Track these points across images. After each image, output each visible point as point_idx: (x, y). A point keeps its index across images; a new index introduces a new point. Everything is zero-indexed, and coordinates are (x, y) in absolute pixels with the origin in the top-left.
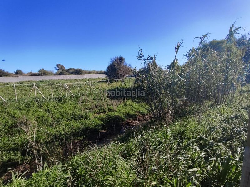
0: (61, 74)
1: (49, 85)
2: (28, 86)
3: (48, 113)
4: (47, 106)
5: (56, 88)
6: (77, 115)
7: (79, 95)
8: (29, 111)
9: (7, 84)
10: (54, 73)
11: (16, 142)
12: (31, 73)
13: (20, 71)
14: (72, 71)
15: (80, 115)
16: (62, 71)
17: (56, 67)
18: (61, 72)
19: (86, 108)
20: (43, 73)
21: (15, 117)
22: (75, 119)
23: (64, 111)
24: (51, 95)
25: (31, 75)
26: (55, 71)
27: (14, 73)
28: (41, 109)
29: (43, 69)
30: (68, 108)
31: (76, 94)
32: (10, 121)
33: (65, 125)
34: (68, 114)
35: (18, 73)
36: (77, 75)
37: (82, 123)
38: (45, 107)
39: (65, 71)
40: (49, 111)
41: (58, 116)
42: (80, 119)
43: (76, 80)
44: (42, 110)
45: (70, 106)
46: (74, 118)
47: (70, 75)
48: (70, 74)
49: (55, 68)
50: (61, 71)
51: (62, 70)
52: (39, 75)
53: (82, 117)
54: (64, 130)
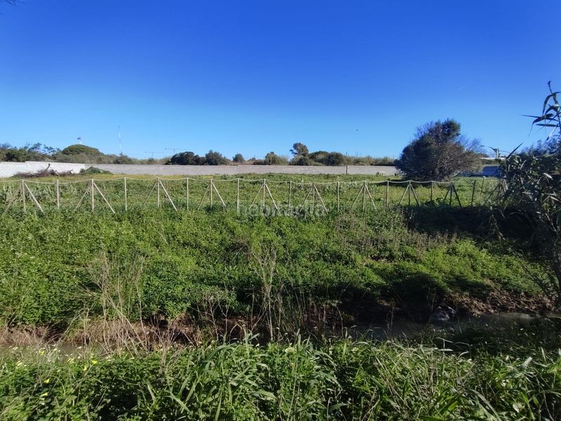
0: (300, 163)
1: (281, 183)
2: (250, 183)
3: (280, 237)
4: (279, 223)
5: (294, 191)
6: (329, 252)
7: (337, 209)
8: (253, 227)
9: (225, 177)
10: (289, 160)
11: (232, 276)
12: (254, 159)
13: (240, 156)
14: (320, 157)
15: (335, 252)
16: (303, 157)
17: (293, 149)
18: (301, 159)
19: (351, 240)
20: (272, 160)
21: (234, 234)
22: (325, 260)
23: (306, 238)
24: (285, 203)
25: (254, 164)
26: (291, 157)
27: (232, 160)
28: (269, 226)
29: (273, 153)
30: (315, 234)
31: (331, 207)
32: (228, 238)
33: (306, 267)
34: (312, 247)
35: (238, 159)
36: (331, 165)
37: (338, 274)
38: (275, 224)
39: (308, 158)
40: (280, 233)
41: (295, 246)
42: (335, 263)
43: (328, 177)
44: (270, 229)
45: (318, 229)
46: (324, 257)
47: (317, 165)
48: (317, 163)
49: (291, 150)
50: (301, 156)
51: (304, 155)
52: (265, 163)
53: (339, 257)
54: (303, 276)
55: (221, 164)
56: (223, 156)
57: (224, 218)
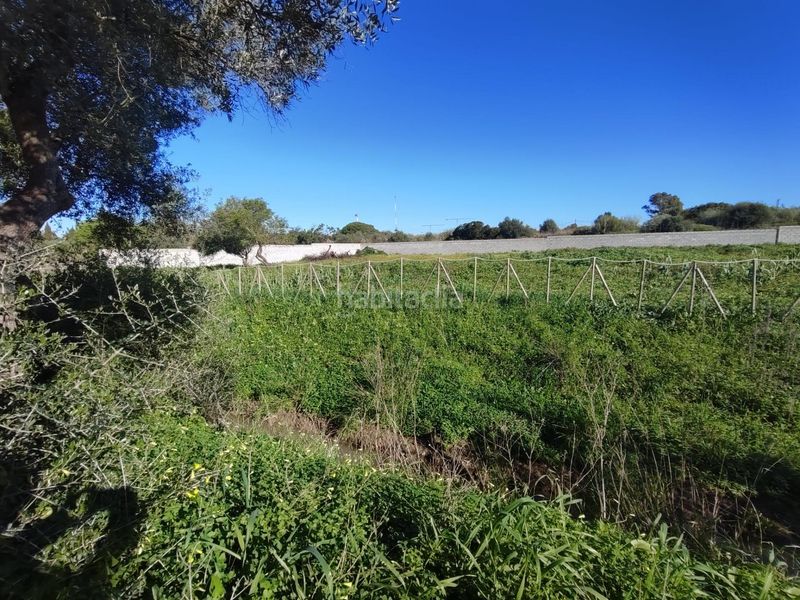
0: (663, 227)
1: (623, 264)
2: (568, 263)
3: (619, 353)
4: (619, 329)
5: (650, 276)
6: (727, 391)
7: (750, 311)
8: (571, 331)
9: (526, 255)
10: (640, 224)
11: (535, 402)
12: (574, 226)
13: (552, 222)
14: (711, 213)
15: (743, 394)
16: (671, 217)
17: (648, 204)
18: (665, 222)
19: (786, 374)
20: (606, 225)
21: (540, 340)
22: (717, 404)
23: (674, 359)
24: (632, 296)
25: (575, 234)
26: (644, 218)
27: (538, 229)
28: (600, 333)
29: (609, 214)
30: (697, 353)
31: (735, 308)
32: (530, 345)
33: (672, 410)
34: (688, 376)
35: (548, 228)
36: (735, 227)
37: (748, 435)
38: (612, 330)
39: (682, 217)
40: (620, 345)
41: (649, 370)
42: (742, 413)
43: (727, 250)
44: (602, 337)
45: (703, 346)
46: (714, 399)
47: (702, 230)
48: (701, 226)
49: (645, 207)
50: (665, 216)
51: (672, 213)
52: (593, 231)
53: (754, 405)
54: (665, 425)
55: (522, 235)
56: (524, 225)
57: (526, 315)
